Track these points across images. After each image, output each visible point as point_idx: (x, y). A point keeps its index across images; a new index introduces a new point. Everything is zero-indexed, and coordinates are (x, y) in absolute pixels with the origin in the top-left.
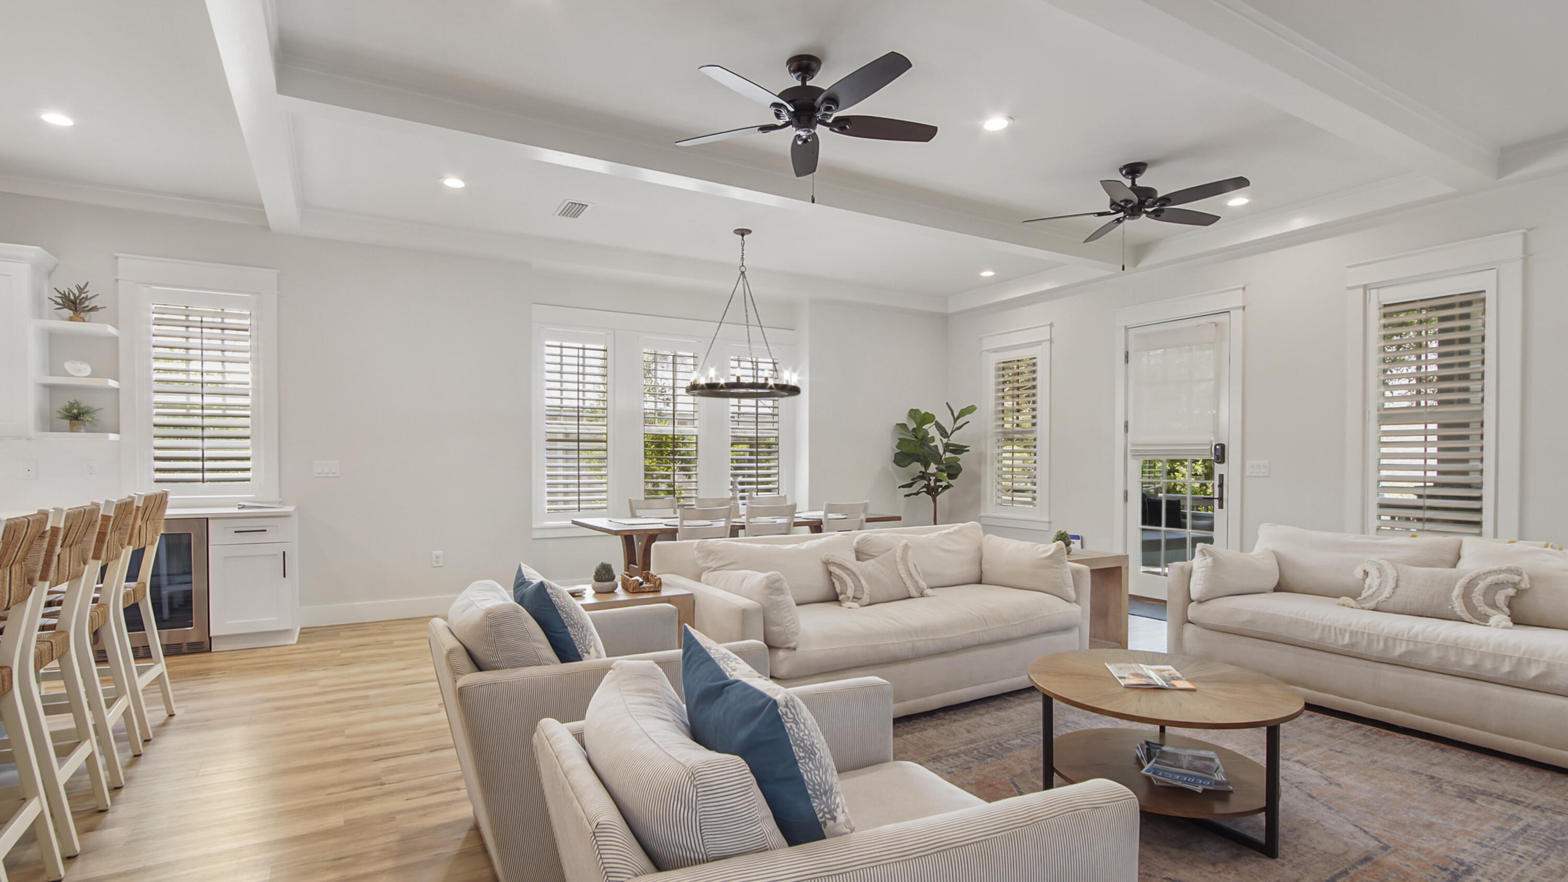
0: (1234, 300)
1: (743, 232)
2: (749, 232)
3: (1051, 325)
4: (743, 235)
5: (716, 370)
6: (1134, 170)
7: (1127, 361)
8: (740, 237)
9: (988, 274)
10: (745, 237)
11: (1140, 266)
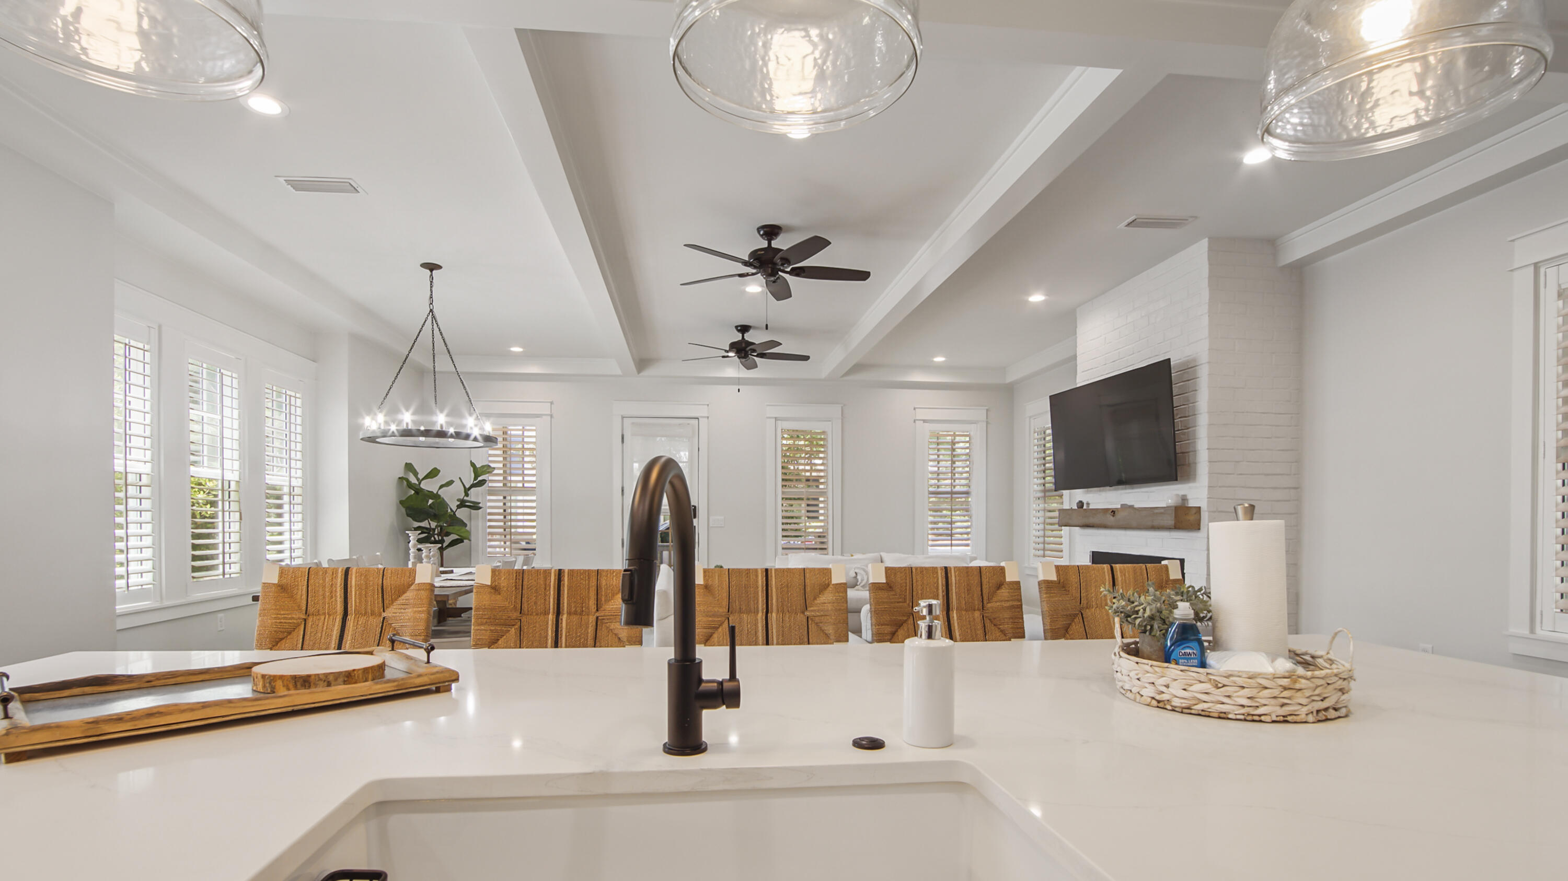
0: (701, 412)
1: (432, 267)
2: (438, 267)
3: (552, 403)
4: (431, 270)
5: (385, 416)
6: (744, 329)
7: (623, 441)
8: (428, 271)
9: (517, 349)
10: (434, 272)
11: (642, 374)
